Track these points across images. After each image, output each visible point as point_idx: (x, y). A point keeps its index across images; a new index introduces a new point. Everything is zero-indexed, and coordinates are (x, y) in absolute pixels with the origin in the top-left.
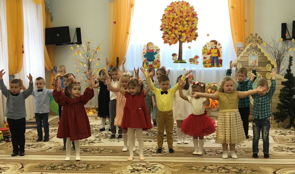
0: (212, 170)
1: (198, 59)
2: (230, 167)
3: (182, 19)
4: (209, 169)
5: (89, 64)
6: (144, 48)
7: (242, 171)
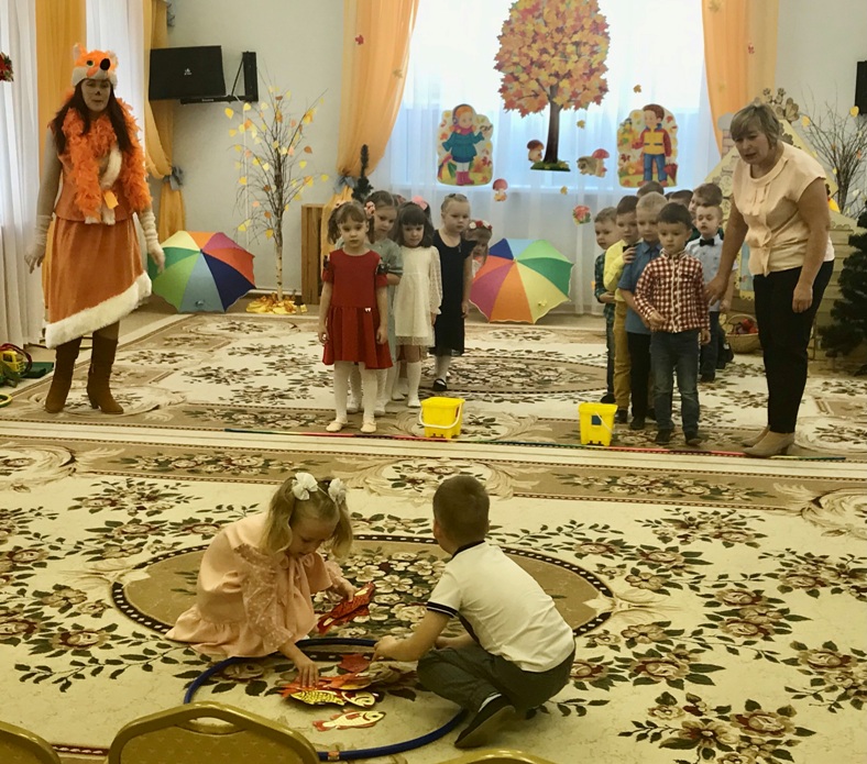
0: (632, 487)
1: (605, 160)
2: (687, 482)
3: (560, 36)
4: (624, 486)
5: (279, 164)
6: (445, 121)
7: (720, 493)
